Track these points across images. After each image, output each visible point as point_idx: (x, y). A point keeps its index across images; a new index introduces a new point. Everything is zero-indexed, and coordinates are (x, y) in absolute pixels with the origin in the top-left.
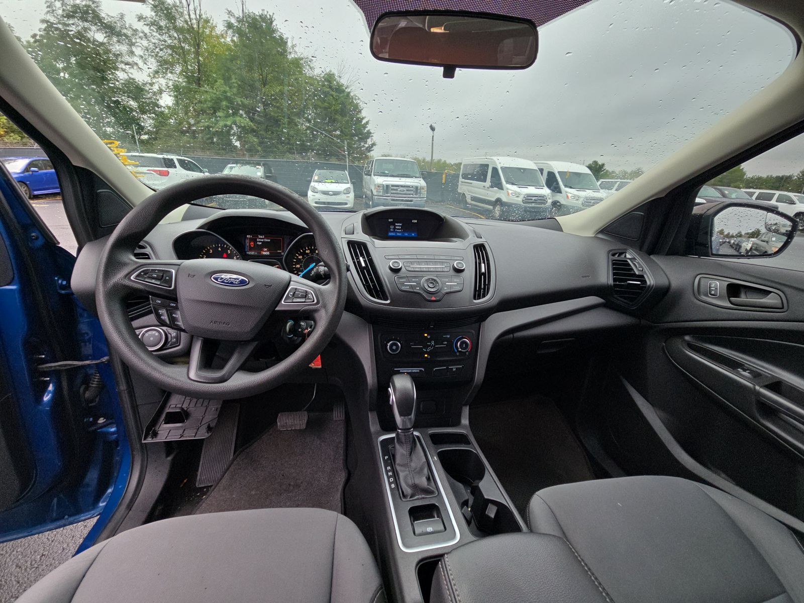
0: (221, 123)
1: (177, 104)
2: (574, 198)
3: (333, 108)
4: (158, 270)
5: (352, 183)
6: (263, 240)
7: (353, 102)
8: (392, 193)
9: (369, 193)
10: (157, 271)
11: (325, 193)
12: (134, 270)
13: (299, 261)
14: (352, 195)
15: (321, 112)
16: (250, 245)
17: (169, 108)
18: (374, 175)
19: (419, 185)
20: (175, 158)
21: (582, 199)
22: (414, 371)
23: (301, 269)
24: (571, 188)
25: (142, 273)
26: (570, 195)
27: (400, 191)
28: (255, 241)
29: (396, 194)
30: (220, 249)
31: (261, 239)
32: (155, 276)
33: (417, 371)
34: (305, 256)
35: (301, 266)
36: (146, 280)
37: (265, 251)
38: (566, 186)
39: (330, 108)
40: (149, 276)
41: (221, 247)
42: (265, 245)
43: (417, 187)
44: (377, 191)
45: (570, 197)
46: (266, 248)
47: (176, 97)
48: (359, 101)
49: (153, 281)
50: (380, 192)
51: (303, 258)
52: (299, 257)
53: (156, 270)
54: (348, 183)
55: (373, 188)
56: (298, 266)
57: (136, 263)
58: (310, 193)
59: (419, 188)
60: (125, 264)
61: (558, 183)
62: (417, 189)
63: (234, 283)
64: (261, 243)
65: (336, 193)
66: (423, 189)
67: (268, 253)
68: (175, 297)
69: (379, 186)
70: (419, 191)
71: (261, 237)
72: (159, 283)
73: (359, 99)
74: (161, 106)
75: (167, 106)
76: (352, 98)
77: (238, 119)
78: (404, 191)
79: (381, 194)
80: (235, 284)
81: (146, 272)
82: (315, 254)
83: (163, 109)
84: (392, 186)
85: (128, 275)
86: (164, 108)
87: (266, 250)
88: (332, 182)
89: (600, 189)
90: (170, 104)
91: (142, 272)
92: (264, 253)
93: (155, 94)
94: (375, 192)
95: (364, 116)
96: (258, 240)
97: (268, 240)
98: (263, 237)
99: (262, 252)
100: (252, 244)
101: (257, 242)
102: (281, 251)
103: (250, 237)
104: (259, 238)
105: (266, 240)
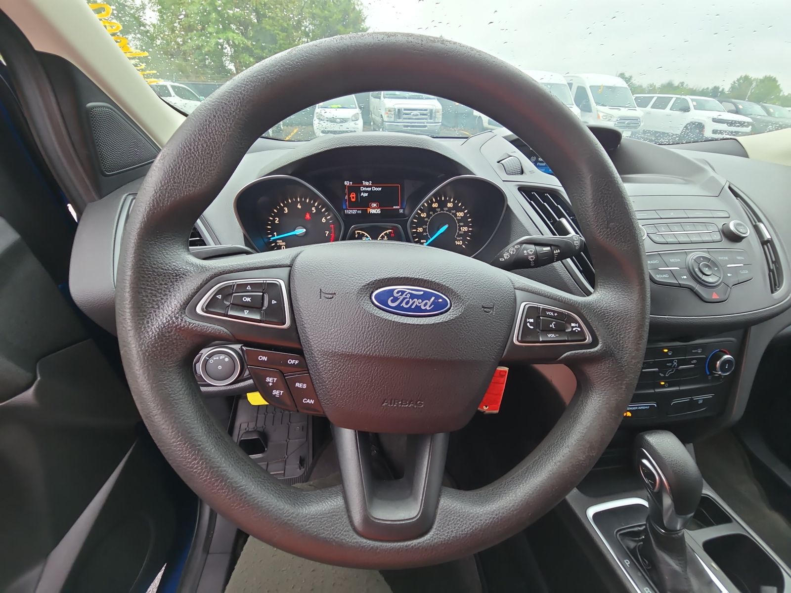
0: (213, 41)
1: (162, 20)
2: (606, 118)
3: (334, 18)
4: (250, 284)
5: (360, 108)
6: (369, 189)
7: (354, 8)
8: (404, 119)
9: (378, 119)
10: (249, 288)
11: (333, 120)
12: (199, 289)
13: (421, 223)
14: (360, 122)
15: (321, 23)
16: (349, 198)
17: (154, 26)
18: (384, 98)
19: (434, 108)
20: (168, 84)
21: (615, 119)
22: (641, 408)
23: (425, 234)
24: (603, 105)
25: (220, 297)
26: (601, 115)
27: (413, 115)
28: (358, 191)
29: (409, 119)
30: (299, 206)
31: (367, 187)
32: (249, 299)
33: (646, 407)
34: (431, 213)
35: (424, 230)
36: (231, 313)
37: (374, 208)
38: (597, 103)
39: (331, 18)
40: (235, 302)
41: (301, 202)
42: (373, 197)
43: (431, 111)
44: (388, 117)
45: (601, 117)
46: (374, 202)
47: (160, 11)
48: (361, 7)
49: (246, 314)
50: (391, 117)
51: (428, 216)
52: (422, 215)
53: (248, 284)
54: (356, 108)
55: (383, 113)
56: (420, 230)
57: (203, 269)
58: (316, 122)
59: (434, 111)
60: (177, 276)
61: (588, 101)
62: (431, 114)
63: (423, 308)
64: (366, 195)
65: (344, 121)
66: (438, 112)
67: (378, 211)
68: (299, 346)
69: (390, 111)
70: (433, 114)
71: (367, 183)
72: (258, 317)
73: (362, 4)
74: (146, 24)
75: (152, 24)
76: (354, 4)
77: (230, 35)
78: (417, 115)
79: (392, 120)
80: (426, 311)
81: (226, 292)
82: (446, 209)
83: (148, 28)
84: (405, 110)
85: (188, 304)
86: (149, 26)
87: (375, 205)
88: (338, 108)
89: (636, 106)
90: (155, 22)
91: (218, 293)
92: (373, 211)
93: (138, 9)
94: (386, 119)
95: (368, 27)
96: (362, 189)
97: (378, 189)
98: (370, 184)
99: (368, 209)
100: (353, 196)
101: (361, 192)
102: (398, 207)
103: (350, 184)
104: (364, 187)
105: (375, 189)
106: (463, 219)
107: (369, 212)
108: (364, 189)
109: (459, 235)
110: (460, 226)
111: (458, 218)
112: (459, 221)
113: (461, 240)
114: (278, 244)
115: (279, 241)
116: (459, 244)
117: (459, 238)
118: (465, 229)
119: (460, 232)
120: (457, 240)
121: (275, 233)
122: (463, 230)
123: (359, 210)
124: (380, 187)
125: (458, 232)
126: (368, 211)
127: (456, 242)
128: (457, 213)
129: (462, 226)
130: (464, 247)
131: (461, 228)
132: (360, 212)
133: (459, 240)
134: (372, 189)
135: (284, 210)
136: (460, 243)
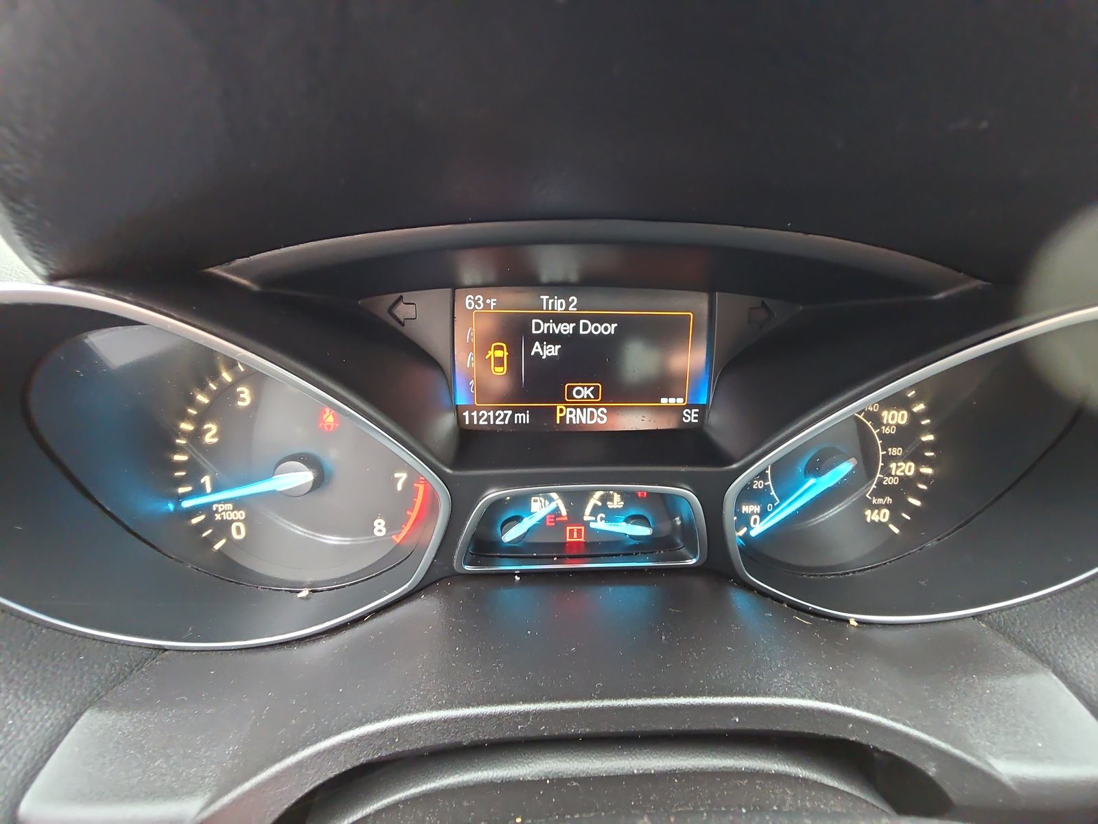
6: (566, 328)
28: (519, 336)
31: (559, 319)
37: (582, 405)
46: (585, 379)
64: (553, 351)
71: (559, 305)
87: (585, 392)
92: (576, 417)
96: (538, 327)
97: (601, 329)
98: (572, 309)
99: (559, 406)
100: (499, 354)
101: (531, 340)
102: (680, 401)
103: (487, 306)
104: (546, 318)
105: (591, 328)
106: (905, 437)
107: (563, 419)
108: (544, 327)
109: (882, 490)
110: (888, 459)
111: (886, 431)
112: (889, 441)
113: (887, 506)
114: (218, 517)
115: (221, 507)
116: (876, 519)
117: (880, 501)
118: (908, 469)
119: (888, 481)
120: (874, 507)
121: (206, 480)
122: (899, 473)
123: (523, 410)
124: (609, 319)
125: (881, 480)
126: (559, 415)
127: (868, 512)
128: (885, 414)
129: (895, 459)
130: (896, 531)
131: (893, 466)
132: (523, 418)
133: (879, 507)
134: (576, 329)
135: (236, 397)
136: (884, 516)
